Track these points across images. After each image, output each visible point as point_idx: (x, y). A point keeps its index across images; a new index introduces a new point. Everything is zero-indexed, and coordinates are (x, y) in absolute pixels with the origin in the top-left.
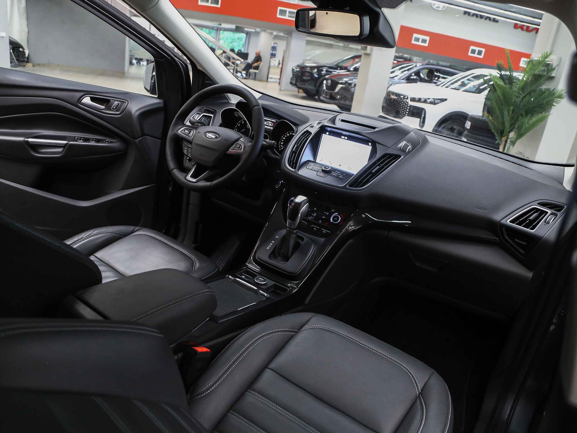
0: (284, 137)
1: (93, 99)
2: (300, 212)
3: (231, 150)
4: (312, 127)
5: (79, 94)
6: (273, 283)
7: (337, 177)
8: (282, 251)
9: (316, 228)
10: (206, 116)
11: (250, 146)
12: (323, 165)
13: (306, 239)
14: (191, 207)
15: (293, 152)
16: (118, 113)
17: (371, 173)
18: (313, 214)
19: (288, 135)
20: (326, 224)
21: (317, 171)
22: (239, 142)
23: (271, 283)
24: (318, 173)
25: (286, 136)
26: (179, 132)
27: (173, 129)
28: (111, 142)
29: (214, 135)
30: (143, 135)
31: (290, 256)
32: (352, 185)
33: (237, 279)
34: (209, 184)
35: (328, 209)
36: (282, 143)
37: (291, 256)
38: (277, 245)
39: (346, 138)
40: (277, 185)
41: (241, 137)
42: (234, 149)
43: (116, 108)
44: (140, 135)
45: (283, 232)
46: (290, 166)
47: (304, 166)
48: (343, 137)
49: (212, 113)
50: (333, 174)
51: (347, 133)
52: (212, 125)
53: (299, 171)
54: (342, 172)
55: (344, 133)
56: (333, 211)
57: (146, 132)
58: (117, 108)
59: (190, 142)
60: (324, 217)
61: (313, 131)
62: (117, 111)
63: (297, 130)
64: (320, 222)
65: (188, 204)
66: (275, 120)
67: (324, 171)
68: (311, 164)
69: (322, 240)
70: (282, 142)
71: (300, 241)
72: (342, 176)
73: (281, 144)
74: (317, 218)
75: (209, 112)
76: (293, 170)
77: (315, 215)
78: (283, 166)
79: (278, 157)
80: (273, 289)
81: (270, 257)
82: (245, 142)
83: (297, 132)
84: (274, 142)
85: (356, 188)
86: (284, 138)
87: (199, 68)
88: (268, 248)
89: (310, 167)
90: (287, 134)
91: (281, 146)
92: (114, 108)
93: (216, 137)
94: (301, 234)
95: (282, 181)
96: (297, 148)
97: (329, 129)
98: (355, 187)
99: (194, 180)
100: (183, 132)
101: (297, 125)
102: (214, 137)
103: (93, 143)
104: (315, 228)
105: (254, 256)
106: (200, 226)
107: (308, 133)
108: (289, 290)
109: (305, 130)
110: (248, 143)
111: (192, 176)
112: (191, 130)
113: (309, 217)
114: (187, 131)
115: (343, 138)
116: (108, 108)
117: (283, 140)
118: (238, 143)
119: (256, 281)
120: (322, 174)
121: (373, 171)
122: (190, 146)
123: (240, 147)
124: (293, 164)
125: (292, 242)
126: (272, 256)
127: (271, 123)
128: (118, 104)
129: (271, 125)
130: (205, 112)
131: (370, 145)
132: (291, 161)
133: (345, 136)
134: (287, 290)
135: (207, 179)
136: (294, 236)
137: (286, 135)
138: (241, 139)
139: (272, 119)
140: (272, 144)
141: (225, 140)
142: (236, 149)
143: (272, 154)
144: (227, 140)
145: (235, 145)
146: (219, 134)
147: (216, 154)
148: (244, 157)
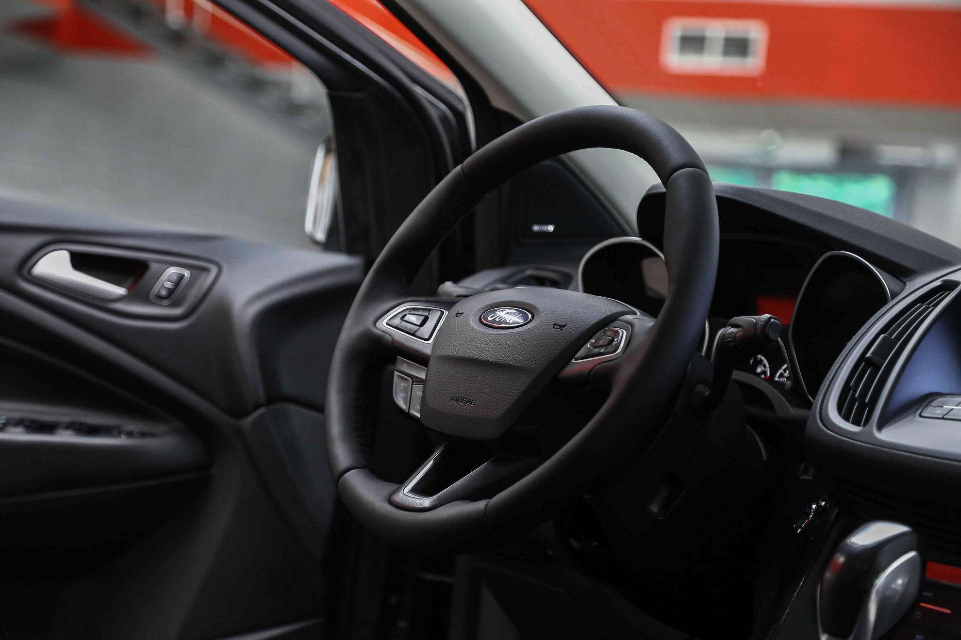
1: (80, 262)
2: (876, 589)
5: (24, 243)
11: (651, 329)
15: (863, 366)
16: (177, 311)
22: (614, 325)
26: (383, 324)
27: (358, 319)
28: (143, 435)
29: (513, 314)
30: (274, 397)
34: (478, 506)
40: (799, 522)
41: (628, 312)
42: (591, 353)
43: (171, 292)
46: (846, 418)
53: (882, 431)
57: (288, 386)
58: (173, 296)
59: (421, 360)
62: (175, 304)
68: (940, 401)
76: (857, 430)
78: (814, 428)
82: (636, 322)
83: (894, 296)
84: (770, 318)
87: (498, 102)
89: (939, 412)
92: (164, 293)
93: (523, 319)
95: (823, 504)
96: (885, 346)
99: (425, 502)
100: (397, 321)
101: (902, 273)
102: (515, 320)
103: (65, 437)
110: (649, 322)
111: (416, 490)
112: (430, 310)
114: (412, 318)
116: (138, 294)
118: (606, 332)
122: (422, 376)
123: (612, 342)
128: (181, 277)
132: (851, 399)
135: (474, 493)
138: (625, 317)
140: (761, 325)
141: (555, 324)
142: (596, 350)
143: (789, 406)
144: (564, 326)
145: (593, 341)
146: (534, 307)
147: (516, 387)
148: (625, 374)
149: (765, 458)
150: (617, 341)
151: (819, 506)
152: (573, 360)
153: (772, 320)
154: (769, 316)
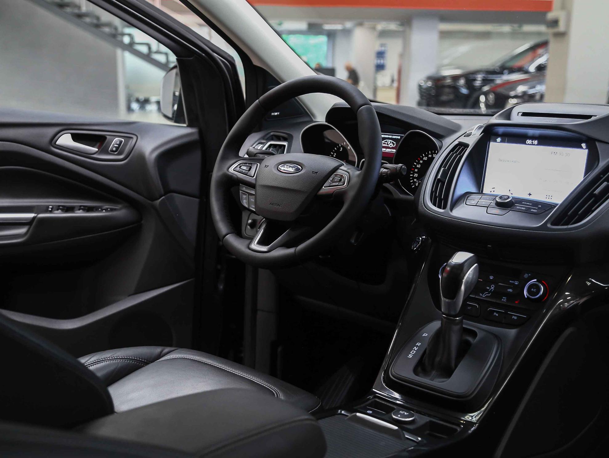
0: (418, 163)
1: (76, 138)
2: (464, 281)
3: (325, 189)
4: (469, 135)
5: (51, 131)
6: (426, 419)
7: (527, 212)
8: (438, 359)
9: (497, 312)
10: (275, 146)
11: (359, 176)
12: (496, 196)
13: (480, 335)
14: (260, 315)
15: (437, 182)
16: (121, 157)
17: (592, 195)
18: (488, 288)
19: (425, 159)
20: (517, 302)
21: (488, 207)
22: (339, 172)
23: (423, 420)
24: (491, 210)
25: (421, 162)
26: (231, 170)
27: (220, 168)
28: (112, 210)
29: (292, 167)
30: (168, 191)
31: (453, 364)
32: (556, 221)
33: (358, 414)
34: (291, 250)
35: (517, 275)
36: (416, 175)
37: (456, 366)
38: (426, 349)
39: (536, 142)
40: (415, 245)
41: (342, 165)
42: (331, 185)
43: (117, 148)
44: (162, 192)
45: (436, 325)
46: (435, 205)
47: (463, 200)
48: (529, 142)
49: (285, 139)
50: (518, 207)
51: (537, 132)
52: (288, 152)
53: (453, 211)
54: (535, 203)
55: (531, 132)
56: (526, 276)
58: (119, 150)
59: (252, 186)
60: (510, 290)
61: (471, 141)
62: (120, 154)
63: (440, 144)
64: (504, 299)
65: (255, 311)
66: (398, 136)
67: (500, 205)
68: (473, 196)
69: (512, 332)
70: (416, 173)
71: (470, 339)
72: (535, 209)
73: (414, 178)
74: (497, 294)
75: (279, 138)
76: (441, 211)
77: (492, 288)
78: (421, 208)
79: (411, 197)
80: (428, 432)
81: (415, 371)
82: (349, 171)
83: (441, 148)
84: (402, 166)
85: (565, 227)
86: (419, 166)
88: (410, 356)
89: (474, 202)
90: (423, 157)
91: (415, 180)
92: (114, 149)
93: (298, 170)
94: (469, 325)
95: (424, 237)
96: (445, 174)
97: (501, 130)
98: (562, 225)
99: (264, 249)
100: (238, 169)
101: (440, 137)
102: (291, 170)
103: (79, 214)
104: (495, 314)
105: (386, 373)
106: (279, 349)
107: (463, 146)
108: (459, 429)
109: (456, 142)
110: (356, 171)
111: (260, 243)
112: (252, 164)
113: (481, 294)
114: (245, 168)
115: (528, 144)
116: (104, 150)
117: (416, 170)
118: (336, 175)
119: (394, 417)
120: (497, 211)
121: (597, 192)
122: (253, 192)
123: (341, 180)
124: (440, 200)
125: (454, 339)
126: (419, 369)
127: (392, 143)
128: (121, 142)
129: (392, 146)
130: (272, 140)
131: (584, 147)
132: (436, 197)
133: (533, 138)
134: (456, 430)
135: (286, 245)
136: (456, 328)
137: (422, 159)
138: (342, 168)
139: (392, 135)
140: (398, 169)
141: (313, 172)
142: (334, 184)
143: (400, 194)
144: (317, 172)
145: (331, 179)
146: (302, 164)
147: (300, 199)
148: (351, 194)
149: (390, 215)
150: (344, 180)
151: (422, 239)
152: (323, 187)
153: (403, 167)
154: (402, 165)
